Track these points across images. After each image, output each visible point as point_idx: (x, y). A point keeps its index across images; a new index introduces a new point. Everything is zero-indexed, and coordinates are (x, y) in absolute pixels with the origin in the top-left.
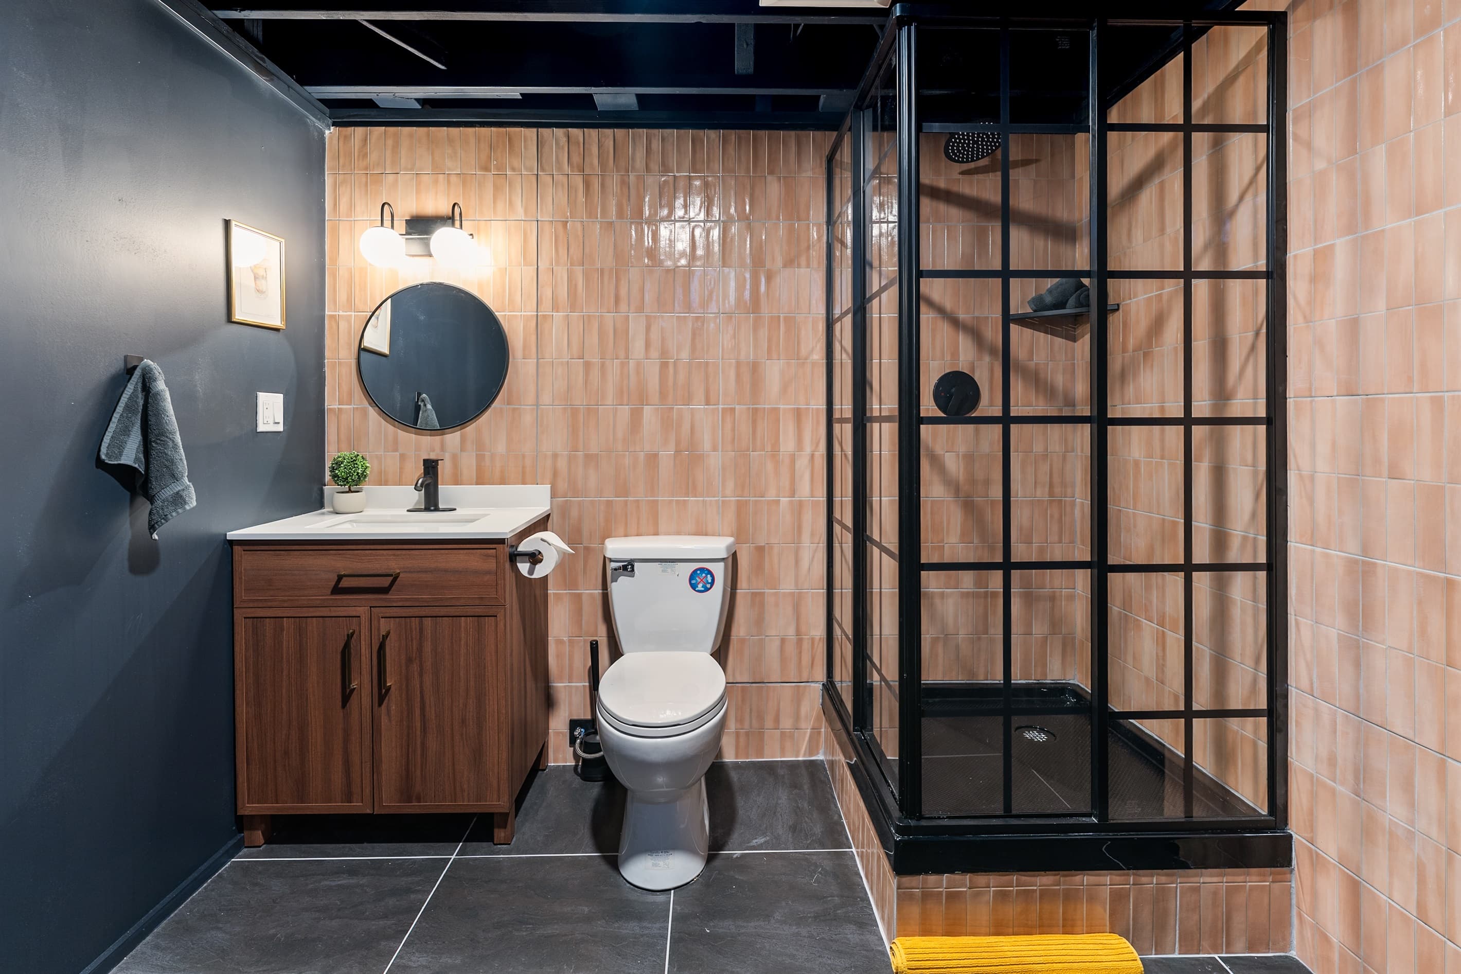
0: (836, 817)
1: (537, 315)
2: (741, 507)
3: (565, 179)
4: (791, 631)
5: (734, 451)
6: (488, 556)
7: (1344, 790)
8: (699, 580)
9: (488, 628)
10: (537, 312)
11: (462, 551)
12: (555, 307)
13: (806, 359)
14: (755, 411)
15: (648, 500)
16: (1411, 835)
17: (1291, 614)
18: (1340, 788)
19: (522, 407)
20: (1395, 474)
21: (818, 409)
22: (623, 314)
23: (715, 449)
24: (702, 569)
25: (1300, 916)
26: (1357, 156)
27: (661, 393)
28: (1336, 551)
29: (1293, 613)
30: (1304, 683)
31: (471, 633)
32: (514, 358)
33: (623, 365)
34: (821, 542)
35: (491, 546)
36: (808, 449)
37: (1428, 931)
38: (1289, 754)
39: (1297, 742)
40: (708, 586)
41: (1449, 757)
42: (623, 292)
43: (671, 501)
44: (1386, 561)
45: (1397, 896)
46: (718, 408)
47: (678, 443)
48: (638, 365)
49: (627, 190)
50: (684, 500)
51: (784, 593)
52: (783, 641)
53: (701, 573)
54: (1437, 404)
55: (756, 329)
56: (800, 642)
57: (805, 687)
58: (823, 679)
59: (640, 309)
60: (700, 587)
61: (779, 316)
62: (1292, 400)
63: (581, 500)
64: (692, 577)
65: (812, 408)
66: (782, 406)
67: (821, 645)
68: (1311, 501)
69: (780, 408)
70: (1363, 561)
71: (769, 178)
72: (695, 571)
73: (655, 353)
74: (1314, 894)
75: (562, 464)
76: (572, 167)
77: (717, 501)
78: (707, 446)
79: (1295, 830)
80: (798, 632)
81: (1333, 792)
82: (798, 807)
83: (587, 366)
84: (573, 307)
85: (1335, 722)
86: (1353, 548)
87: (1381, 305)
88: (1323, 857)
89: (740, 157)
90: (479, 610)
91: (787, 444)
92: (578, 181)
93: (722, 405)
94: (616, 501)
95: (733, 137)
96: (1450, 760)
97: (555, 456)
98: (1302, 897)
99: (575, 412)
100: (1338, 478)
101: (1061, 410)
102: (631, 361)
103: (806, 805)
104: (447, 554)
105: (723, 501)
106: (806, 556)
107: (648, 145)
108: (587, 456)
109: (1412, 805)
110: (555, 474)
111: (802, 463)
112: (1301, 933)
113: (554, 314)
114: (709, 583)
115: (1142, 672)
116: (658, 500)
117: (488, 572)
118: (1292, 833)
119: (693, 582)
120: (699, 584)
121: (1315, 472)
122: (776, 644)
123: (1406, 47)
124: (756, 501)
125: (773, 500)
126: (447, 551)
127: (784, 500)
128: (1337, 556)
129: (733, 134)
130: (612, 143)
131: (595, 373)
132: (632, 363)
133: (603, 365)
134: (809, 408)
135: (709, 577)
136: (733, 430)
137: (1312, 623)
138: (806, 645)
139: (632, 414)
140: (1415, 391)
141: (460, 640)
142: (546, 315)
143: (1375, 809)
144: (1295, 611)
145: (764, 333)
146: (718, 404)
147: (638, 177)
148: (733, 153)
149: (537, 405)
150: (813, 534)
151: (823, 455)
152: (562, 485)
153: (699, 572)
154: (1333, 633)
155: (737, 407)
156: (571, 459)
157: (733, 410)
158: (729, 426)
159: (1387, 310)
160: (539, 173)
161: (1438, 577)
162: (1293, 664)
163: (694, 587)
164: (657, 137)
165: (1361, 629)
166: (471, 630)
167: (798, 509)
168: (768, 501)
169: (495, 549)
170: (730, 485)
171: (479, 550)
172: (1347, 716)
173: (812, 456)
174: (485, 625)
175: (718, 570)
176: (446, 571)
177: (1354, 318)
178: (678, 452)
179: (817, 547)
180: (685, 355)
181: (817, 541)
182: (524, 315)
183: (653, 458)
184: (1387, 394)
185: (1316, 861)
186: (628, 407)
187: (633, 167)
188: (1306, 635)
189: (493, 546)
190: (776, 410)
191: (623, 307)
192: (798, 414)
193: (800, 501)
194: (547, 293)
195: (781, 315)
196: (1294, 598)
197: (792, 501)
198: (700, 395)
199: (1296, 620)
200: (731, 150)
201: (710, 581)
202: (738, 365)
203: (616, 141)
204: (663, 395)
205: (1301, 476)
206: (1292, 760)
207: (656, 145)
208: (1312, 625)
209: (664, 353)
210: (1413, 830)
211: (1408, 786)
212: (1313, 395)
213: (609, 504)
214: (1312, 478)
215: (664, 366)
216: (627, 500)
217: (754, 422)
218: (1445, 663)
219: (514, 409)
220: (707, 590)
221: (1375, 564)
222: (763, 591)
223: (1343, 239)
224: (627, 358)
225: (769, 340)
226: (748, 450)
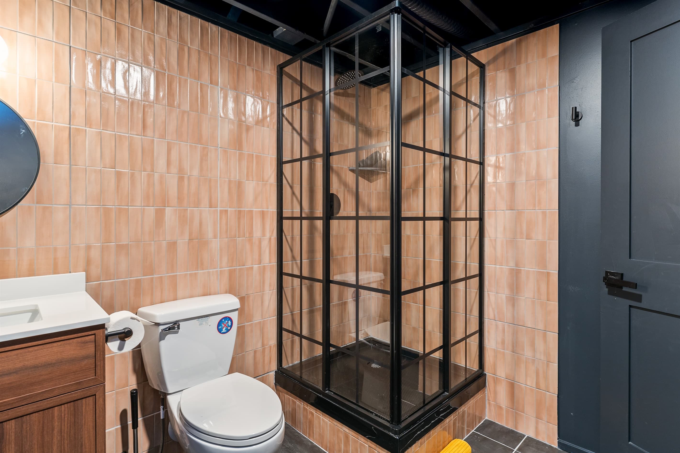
0: (310, 444)
1: (70, 128)
2: (231, 272)
3: (98, 20)
4: (260, 345)
5: (227, 238)
6: (86, 342)
7: (508, 352)
8: (223, 325)
9: (86, 408)
10: (70, 124)
11: (55, 344)
12: (88, 122)
13: (267, 181)
14: (240, 212)
15: (170, 276)
16: (533, 361)
17: (486, 291)
18: (506, 351)
19: (54, 206)
20: (528, 237)
21: (273, 211)
22: (149, 138)
23: (215, 237)
24: (225, 318)
25: (489, 404)
26: (515, 125)
27: (178, 198)
28: (505, 266)
29: (487, 291)
30: (492, 316)
31: (66, 419)
32: (44, 162)
33: (149, 176)
34: (274, 289)
35: (90, 333)
36: (268, 235)
37: (540, 391)
38: (485, 344)
39: (488, 339)
40: (229, 328)
41: (547, 331)
42: (150, 120)
43: (186, 274)
44: (525, 268)
45: (529, 383)
46: (217, 210)
47: (190, 234)
48: (161, 177)
49: (153, 45)
50: (195, 273)
51: (256, 323)
52: (255, 352)
53: (225, 321)
54: (544, 214)
55: (240, 160)
56: (264, 350)
57: (266, 376)
58: (276, 368)
59: (163, 136)
60: (224, 330)
61: (253, 154)
62: (486, 211)
63: (113, 282)
64: (219, 325)
65: (270, 211)
66: (254, 210)
67: (274, 348)
68: (495, 248)
69: (253, 210)
70: (516, 269)
71: (248, 67)
72: (221, 320)
73: (174, 170)
74: (495, 393)
75: (95, 254)
76: (105, 12)
77: (217, 271)
78: (210, 235)
79: (487, 372)
80: (263, 345)
81: (504, 353)
82: (287, 448)
83: (119, 175)
84: (105, 126)
85: (504, 328)
86: (512, 264)
87: (523, 179)
88: (499, 378)
89: (231, 49)
90: (76, 395)
91: (257, 233)
92: (110, 25)
93: (220, 208)
94: (144, 279)
95: (227, 34)
96: (548, 332)
97: (88, 248)
98: (490, 395)
99: (107, 212)
100: (506, 240)
101: (366, 213)
102: (155, 173)
103: (290, 445)
104: (38, 350)
105: (221, 271)
106: (267, 298)
107: (169, 18)
108: (119, 247)
109: (534, 350)
110: (88, 262)
111: (265, 243)
112: (490, 409)
113: (87, 129)
114: (229, 326)
115: (411, 325)
116: (176, 275)
117: (86, 357)
118: (486, 373)
119: (220, 327)
120: (223, 328)
121: (497, 238)
122: (252, 354)
123: (534, 91)
124: (240, 269)
125: (250, 267)
126: (36, 348)
127: (256, 266)
128: (506, 268)
129: (227, 33)
130: (140, 6)
131: (126, 182)
132: (156, 176)
133: (132, 175)
134: (268, 211)
135: (230, 322)
136: (227, 224)
137: (495, 293)
138: (267, 351)
139: (156, 213)
140: (536, 209)
141: (53, 430)
142: (79, 129)
143: (520, 355)
144: (488, 290)
145: (244, 163)
146: (217, 208)
147: (162, 39)
148: (227, 45)
149: (70, 205)
150: (270, 285)
151: (275, 238)
152: (95, 271)
153: (223, 320)
154: (504, 296)
155: (229, 209)
156: (104, 249)
157: (226, 211)
158: (224, 222)
159: (526, 181)
160: (72, 6)
161: (544, 272)
162: (487, 310)
163: (220, 331)
164: (176, 15)
165: (515, 293)
166: (66, 415)
167: (263, 270)
168: (247, 268)
169: (95, 334)
170: (225, 260)
171: (76, 339)
172: (509, 325)
173: (270, 239)
174: (82, 406)
175: (234, 316)
176: (36, 367)
177: (513, 183)
178: (190, 240)
179: (273, 292)
180: (196, 173)
181: (272, 289)
182: (55, 126)
183: (172, 245)
184: (526, 210)
185: (496, 380)
186: (153, 208)
187: (157, 30)
188: (492, 298)
189: (93, 332)
190: (252, 211)
191: (149, 132)
192: (263, 214)
193: (264, 266)
194: (80, 111)
195: (254, 154)
196: (487, 285)
197: (260, 266)
198: (205, 201)
199: (488, 293)
200: (226, 42)
201: (230, 325)
202: (230, 181)
203: (144, 6)
204: (180, 199)
205: (491, 240)
206: (486, 346)
207: (175, 20)
208: (495, 294)
209: (181, 170)
210: (535, 359)
211: (533, 344)
212: (496, 210)
213: (138, 282)
214: (495, 240)
215: (181, 179)
216: (152, 278)
217: (239, 219)
218: (546, 300)
219: (45, 208)
220: (228, 331)
221: (521, 269)
222: (244, 324)
223: (509, 154)
224: (153, 170)
225: (248, 168)
226: (236, 237)
